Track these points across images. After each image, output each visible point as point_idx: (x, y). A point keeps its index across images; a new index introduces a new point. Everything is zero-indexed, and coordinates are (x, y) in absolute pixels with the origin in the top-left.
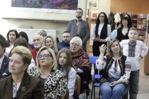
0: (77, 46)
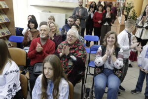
0: (73, 38)
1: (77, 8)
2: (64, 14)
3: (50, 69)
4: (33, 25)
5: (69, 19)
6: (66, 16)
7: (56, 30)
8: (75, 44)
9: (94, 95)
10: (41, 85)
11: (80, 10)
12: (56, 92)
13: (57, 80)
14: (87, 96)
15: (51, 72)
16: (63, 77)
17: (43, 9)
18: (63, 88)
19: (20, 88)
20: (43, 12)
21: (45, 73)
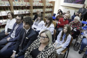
1: (81, 8)
2: (74, 10)
3: (66, 29)
4: (61, 13)
5: (76, 13)
6: (75, 11)
7: (69, 17)
8: (77, 23)
9: (80, 46)
10: (61, 35)
11: (83, 9)
12: (66, 38)
13: (67, 34)
14: (77, 45)
15: (66, 31)
16: (70, 34)
17: (65, 7)
18: (69, 38)
19: (53, 34)
20: (65, 8)
21: (64, 30)
